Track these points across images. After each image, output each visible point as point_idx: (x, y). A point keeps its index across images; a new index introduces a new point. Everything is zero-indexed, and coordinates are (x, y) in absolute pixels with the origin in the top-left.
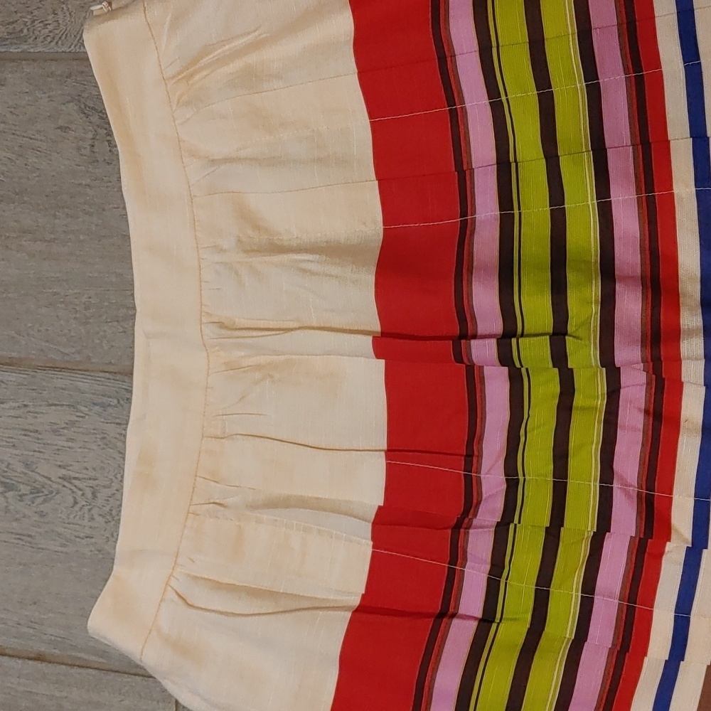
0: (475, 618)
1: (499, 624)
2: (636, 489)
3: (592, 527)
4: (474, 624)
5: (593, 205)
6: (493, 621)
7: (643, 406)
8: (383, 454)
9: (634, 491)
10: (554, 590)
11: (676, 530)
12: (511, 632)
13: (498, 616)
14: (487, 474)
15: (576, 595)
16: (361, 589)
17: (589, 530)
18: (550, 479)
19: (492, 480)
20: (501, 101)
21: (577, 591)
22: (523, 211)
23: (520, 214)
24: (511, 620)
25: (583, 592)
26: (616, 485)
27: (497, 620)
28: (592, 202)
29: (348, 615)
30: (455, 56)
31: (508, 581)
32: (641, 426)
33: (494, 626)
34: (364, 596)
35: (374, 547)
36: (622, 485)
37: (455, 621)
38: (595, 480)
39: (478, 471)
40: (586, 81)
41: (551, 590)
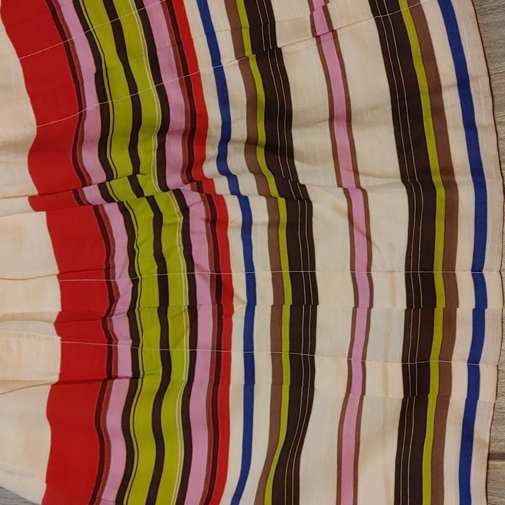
0: (127, 377)
1: (142, 378)
2: (209, 273)
3: (186, 303)
4: (127, 382)
5: (153, 88)
6: (139, 378)
7: (205, 217)
8: (56, 277)
9: (208, 274)
10: (172, 350)
11: (237, 296)
12: (150, 383)
13: (142, 373)
14: (118, 279)
15: (186, 351)
16: (58, 370)
17: (184, 304)
18: (156, 275)
19: (123, 282)
20: (90, 31)
21: (186, 348)
22: (114, 101)
23: (112, 103)
24: (149, 374)
25: (190, 348)
26: (196, 272)
27: (141, 376)
28: (153, 87)
29: (49, 388)
30: (60, 7)
31: (143, 349)
32: (205, 230)
33: (140, 380)
34: (61, 375)
35: (62, 340)
36: (200, 271)
37: (116, 381)
38: (184, 272)
39: (114, 278)
40: (137, 9)
41: (171, 350)
